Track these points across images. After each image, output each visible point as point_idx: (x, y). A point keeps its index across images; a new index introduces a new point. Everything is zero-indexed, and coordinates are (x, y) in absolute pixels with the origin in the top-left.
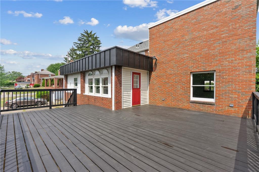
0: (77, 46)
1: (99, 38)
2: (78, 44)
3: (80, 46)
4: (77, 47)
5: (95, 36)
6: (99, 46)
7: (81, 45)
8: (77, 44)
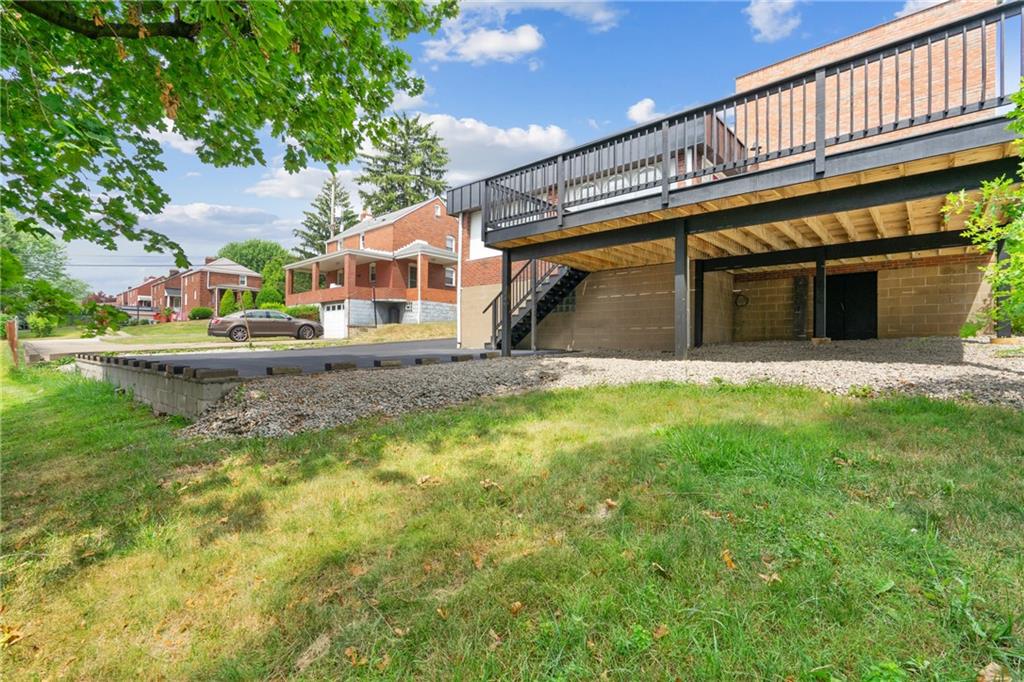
0: (367, 166)
1: (442, 139)
2: (371, 161)
3: (378, 166)
4: (369, 170)
5: (431, 134)
6: (441, 169)
7: (379, 163)
8: (366, 160)
